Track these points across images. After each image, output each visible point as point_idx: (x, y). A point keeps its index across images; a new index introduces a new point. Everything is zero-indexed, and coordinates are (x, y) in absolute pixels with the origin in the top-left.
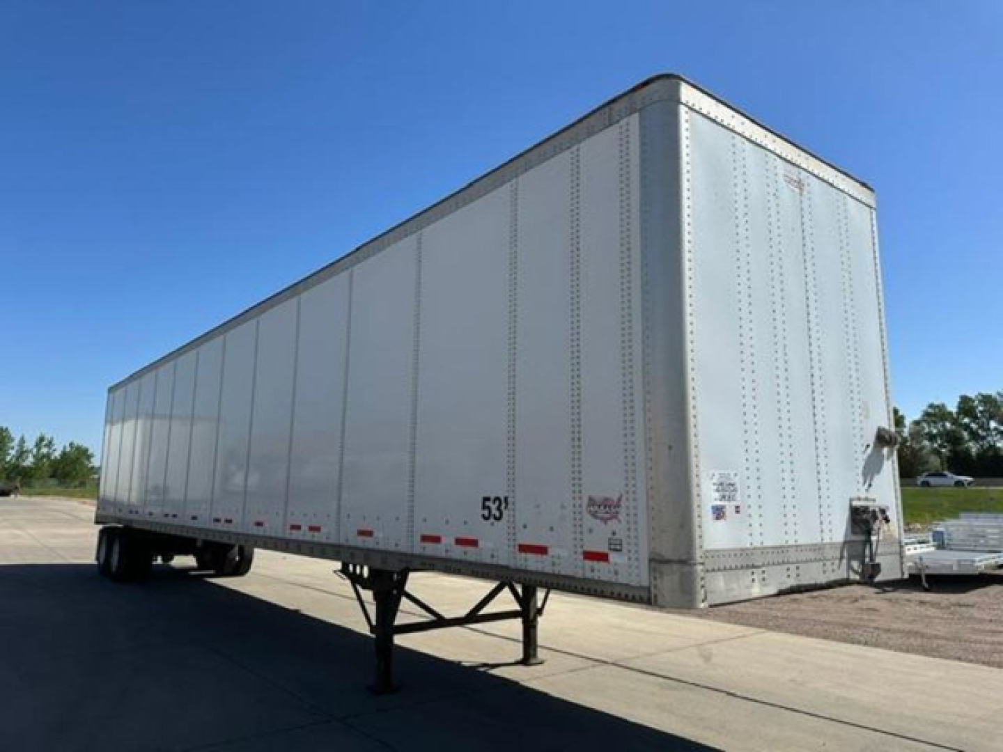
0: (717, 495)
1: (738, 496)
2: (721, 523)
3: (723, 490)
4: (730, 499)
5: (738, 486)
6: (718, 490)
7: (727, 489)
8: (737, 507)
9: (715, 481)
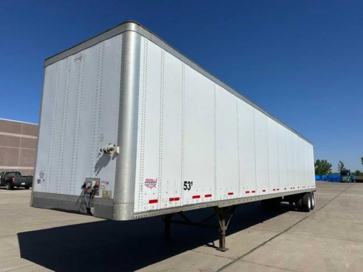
0: (39, 176)
1: (44, 177)
2: (39, 184)
3: (41, 175)
4: (42, 177)
5: (45, 173)
6: (39, 175)
7: (42, 174)
8: (44, 180)
9: (39, 172)
